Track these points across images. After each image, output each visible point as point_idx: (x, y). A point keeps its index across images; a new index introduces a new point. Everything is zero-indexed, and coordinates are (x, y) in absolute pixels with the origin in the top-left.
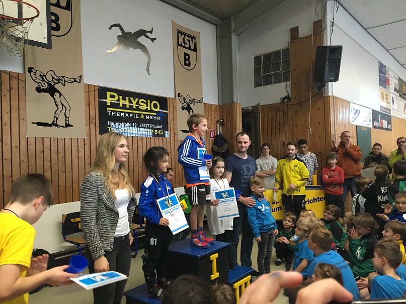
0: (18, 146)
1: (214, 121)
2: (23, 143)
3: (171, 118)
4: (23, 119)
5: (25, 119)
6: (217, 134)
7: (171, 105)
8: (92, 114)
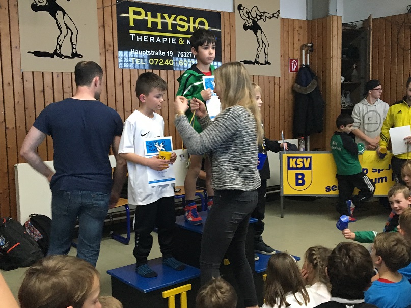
0: (11, 83)
1: (297, 46)
2: (18, 79)
3: (227, 42)
4: (16, 47)
5: (18, 47)
7: (227, 23)
8: (109, 39)
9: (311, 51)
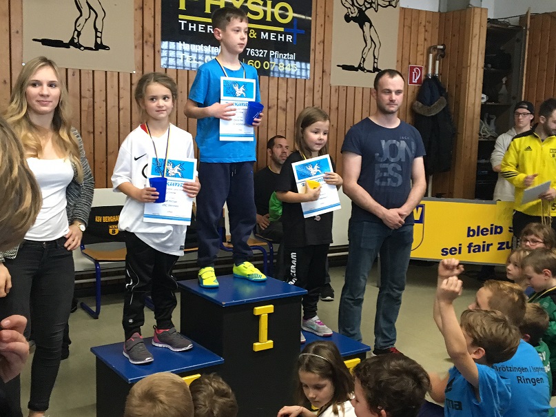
0: (8, 81)
1: (422, 48)
3: (319, 38)
4: (17, 32)
5: (20, 32)
6: (427, 75)
7: (320, 11)
8: (149, 26)
9: (443, 56)
